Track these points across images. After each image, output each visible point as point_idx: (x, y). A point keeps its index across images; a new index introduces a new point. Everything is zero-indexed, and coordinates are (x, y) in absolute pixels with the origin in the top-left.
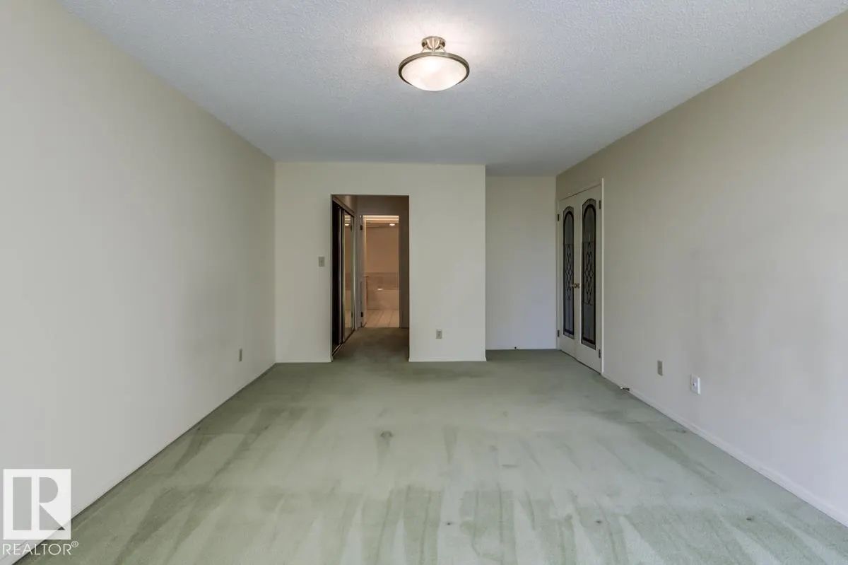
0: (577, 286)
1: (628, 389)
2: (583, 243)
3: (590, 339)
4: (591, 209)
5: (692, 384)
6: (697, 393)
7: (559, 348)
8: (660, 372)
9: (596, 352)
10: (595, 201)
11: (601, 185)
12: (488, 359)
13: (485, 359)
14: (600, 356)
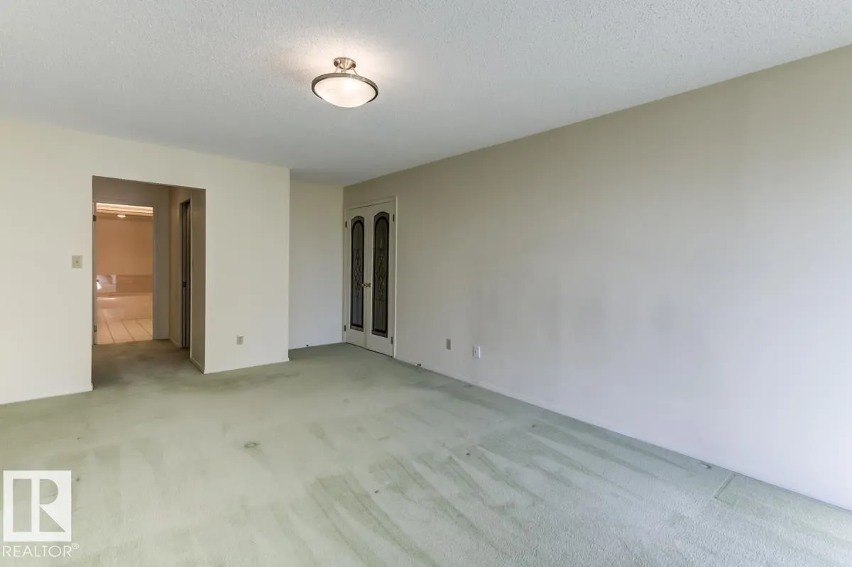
0: (369, 285)
1: (420, 365)
2: (375, 249)
3: (381, 329)
4: (383, 221)
5: (474, 352)
6: (478, 357)
7: (345, 341)
8: (449, 346)
9: (389, 339)
10: (388, 214)
11: (395, 201)
12: (291, 359)
13: (288, 360)
14: (392, 343)
